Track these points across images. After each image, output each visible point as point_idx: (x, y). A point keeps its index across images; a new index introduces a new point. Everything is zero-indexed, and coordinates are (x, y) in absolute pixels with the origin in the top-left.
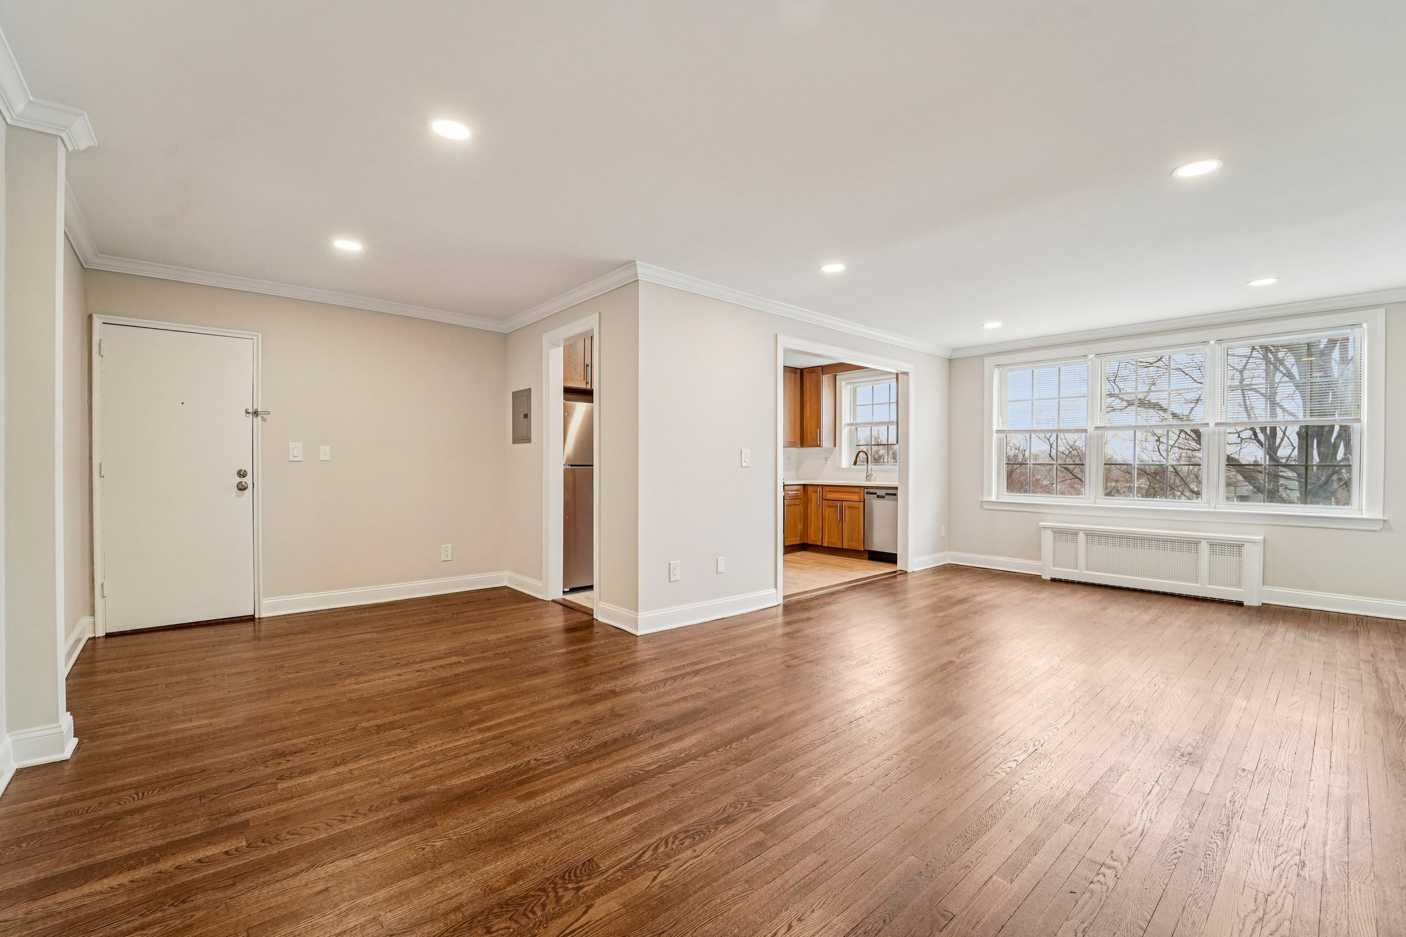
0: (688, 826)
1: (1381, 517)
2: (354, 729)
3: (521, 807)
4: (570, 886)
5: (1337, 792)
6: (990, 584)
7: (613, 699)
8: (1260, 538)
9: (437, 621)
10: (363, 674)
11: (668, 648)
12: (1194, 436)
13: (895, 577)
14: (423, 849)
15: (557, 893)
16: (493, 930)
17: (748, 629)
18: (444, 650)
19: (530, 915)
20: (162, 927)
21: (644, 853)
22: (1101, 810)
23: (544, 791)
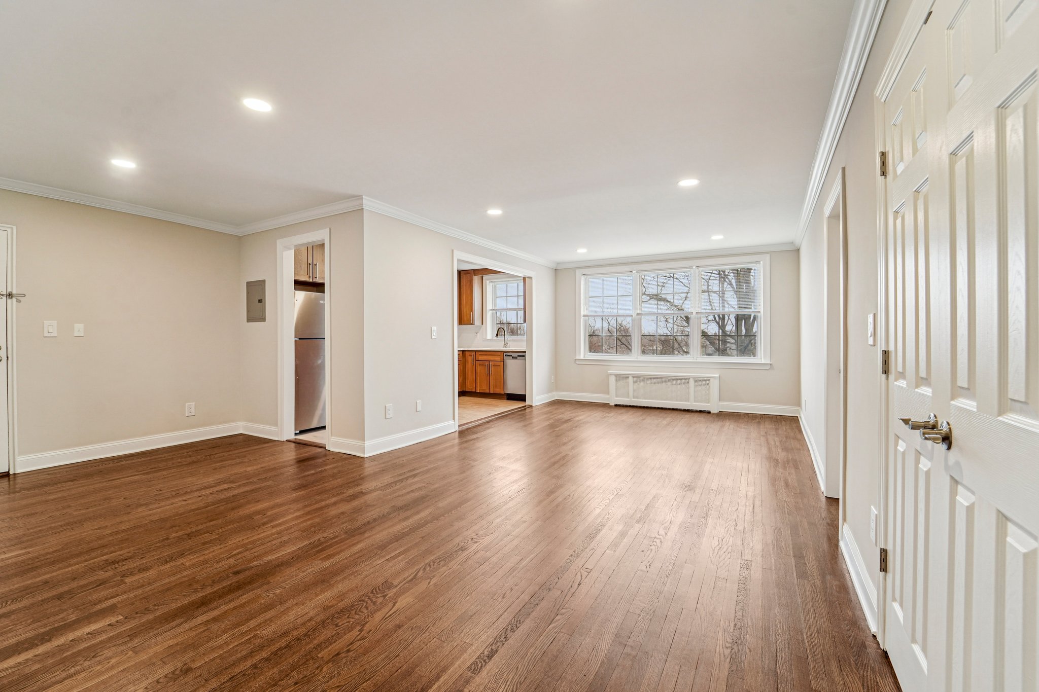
0: (439, 556)
1: (769, 362)
2: (168, 539)
3: (327, 564)
4: (379, 596)
5: (750, 494)
6: (582, 410)
7: (363, 497)
8: (717, 375)
9: (194, 462)
10: (151, 503)
11: (389, 463)
12: (685, 318)
13: (525, 409)
14: (268, 596)
15: (372, 601)
16: (340, 624)
17: (440, 447)
18: (213, 481)
19: (360, 613)
20: (87, 673)
21: (418, 573)
22: (651, 515)
23: (338, 553)
